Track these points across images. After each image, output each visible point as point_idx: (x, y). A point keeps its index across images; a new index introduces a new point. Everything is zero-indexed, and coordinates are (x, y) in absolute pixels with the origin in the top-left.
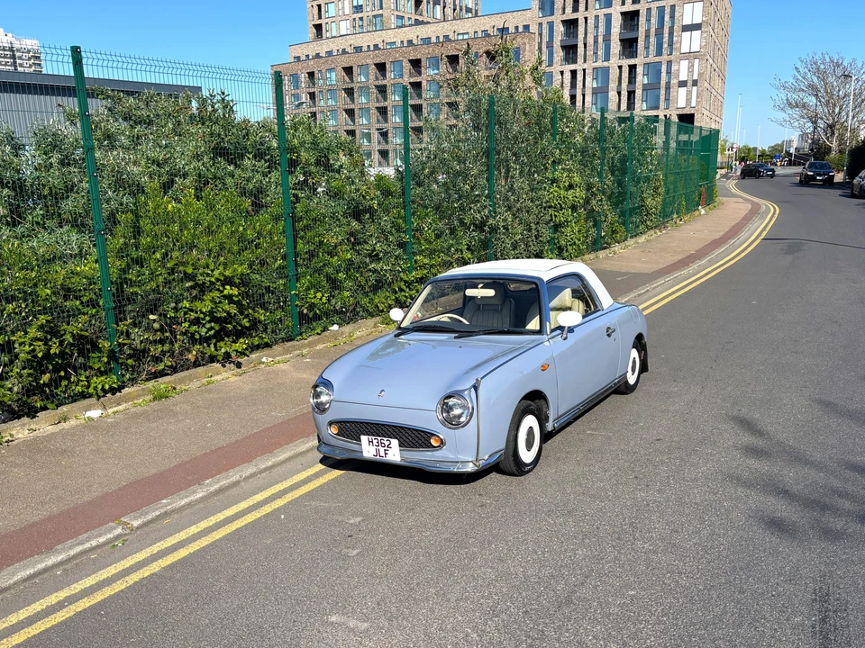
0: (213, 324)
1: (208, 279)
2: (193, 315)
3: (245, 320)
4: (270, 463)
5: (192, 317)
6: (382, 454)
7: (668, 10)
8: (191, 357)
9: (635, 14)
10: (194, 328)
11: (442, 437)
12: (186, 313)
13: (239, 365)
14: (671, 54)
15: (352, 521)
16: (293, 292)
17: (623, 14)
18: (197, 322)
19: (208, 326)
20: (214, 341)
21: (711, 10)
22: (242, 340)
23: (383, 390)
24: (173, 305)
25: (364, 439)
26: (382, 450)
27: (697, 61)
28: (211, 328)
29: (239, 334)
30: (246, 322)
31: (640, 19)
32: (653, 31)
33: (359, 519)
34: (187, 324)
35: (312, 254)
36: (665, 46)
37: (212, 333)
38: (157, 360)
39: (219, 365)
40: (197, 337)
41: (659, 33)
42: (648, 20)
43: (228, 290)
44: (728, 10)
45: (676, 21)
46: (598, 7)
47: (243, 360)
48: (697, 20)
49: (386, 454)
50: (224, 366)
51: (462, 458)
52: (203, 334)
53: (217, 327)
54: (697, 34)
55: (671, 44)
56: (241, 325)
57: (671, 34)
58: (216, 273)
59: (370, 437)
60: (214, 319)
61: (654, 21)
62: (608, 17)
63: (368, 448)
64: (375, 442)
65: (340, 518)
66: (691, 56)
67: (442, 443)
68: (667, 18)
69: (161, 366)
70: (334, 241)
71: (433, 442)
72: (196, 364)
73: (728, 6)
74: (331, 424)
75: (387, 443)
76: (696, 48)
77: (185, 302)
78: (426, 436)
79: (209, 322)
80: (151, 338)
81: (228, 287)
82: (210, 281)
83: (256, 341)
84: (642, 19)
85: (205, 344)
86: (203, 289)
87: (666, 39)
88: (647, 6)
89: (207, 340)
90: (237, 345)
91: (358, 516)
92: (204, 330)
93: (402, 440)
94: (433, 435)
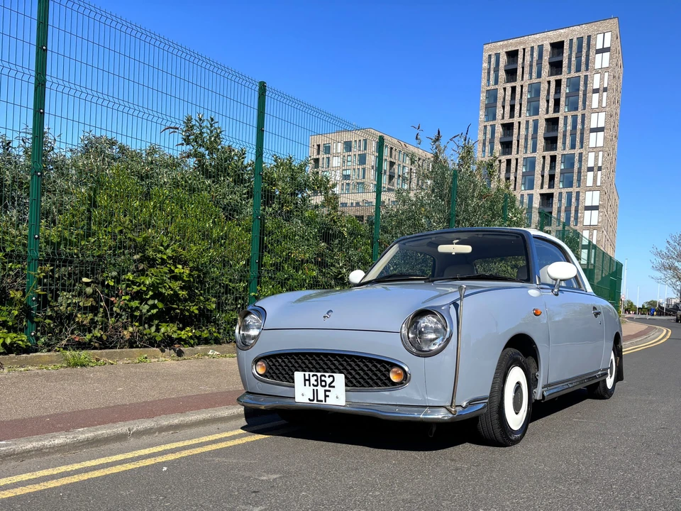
0: (156, 302)
1: (159, 255)
2: (136, 288)
3: (195, 307)
4: (176, 421)
5: (134, 290)
6: (321, 397)
7: (574, 195)
8: (126, 334)
9: (550, 196)
10: (135, 304)
11: (406, 369)
12: (128, 286)
13: (180, 354)
14: (576, 225)
15: (265, 478)
16: (253, 294)
17: (542, 195)
18: (138, 296)
19: (151, 302)
20: (156, 322)
21: (605, 197)
22: (188, 329)
23: (331, 311)
24: (114, 274)
25: (299, 376)
26: (321, 390)
27: (595, 232)
28: (154, 306)
29: (185, 321)
30: (195, 309)
31: (554, 199)
32: (563, 208)
33: (275, 476)
34: (127, 297)
35: (278, 267)
36: (572, 219)
37: (154, 311)
38: (85, 329)
39: (158, 349)
40: (137, 313)
41: (568, 210)
42: (560, 200)
43: (179, 269)
44: (618, 201)
45: (580, 203)
46: (523, 188)
47: (186, 349)
48: (596, 203)
49: (326, 396)
50: (163, 351)
51: (432, 400)
52: (144, 311)
53: (161, 305)
54: (595, 213)
55: (576, 218)
56: (188, 310)
57: (577, 211)
58: (169, 251)
59: (307, 374)
60: (158, 296)
61: (564, 201)
62: (531, 197)
63: (303, 391)
64: (313, 380)
65: (247, 474)
66: (590, 228)
67: (406, 377)
68: (573, 200)
69: (88, 336)
70: (302, 256)
71: (394, 378)
72: (132, 344)
73: (617, 198)
74: (256, 361)
75: (329, 380)
76: (594, 222)
77: (129, 274)
78: (383, 369)
79: (152, 298)
80: (81, 304)
81: (180, 267)
82: (162, 259)
83: (205, 334)
84: (556, 200)
85: (146, 326)
86: (152, 263)
87: (573, 215)
88: (559, 191)
89: (149, 320)
90: (183, 333)
91: (275, 473)
92: (147, 307)
93: (350, 377)
94: (393, 365)
